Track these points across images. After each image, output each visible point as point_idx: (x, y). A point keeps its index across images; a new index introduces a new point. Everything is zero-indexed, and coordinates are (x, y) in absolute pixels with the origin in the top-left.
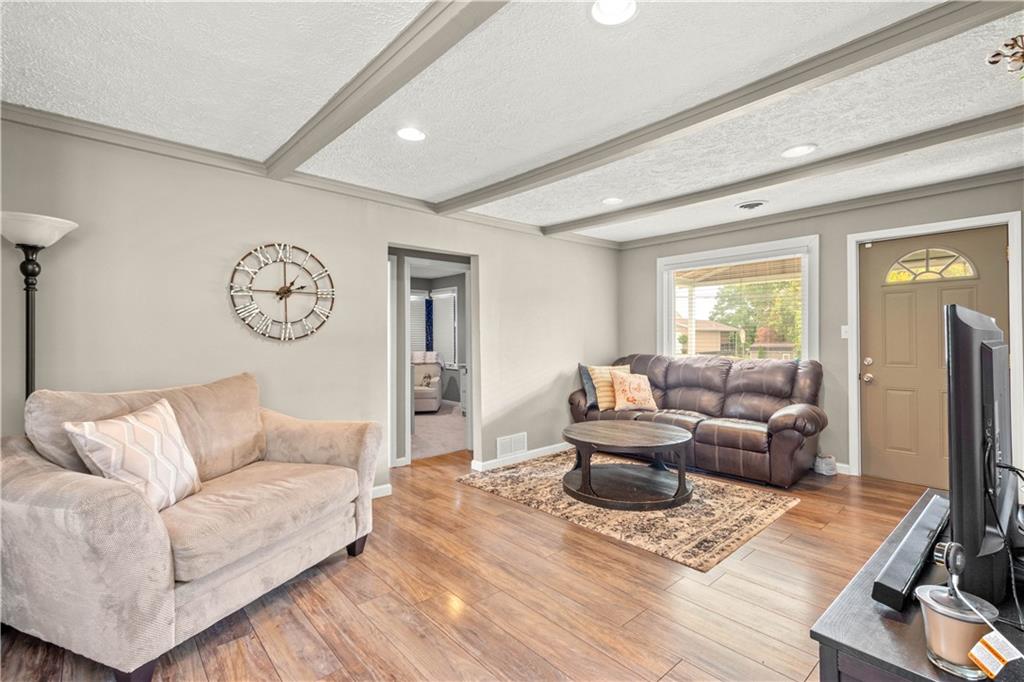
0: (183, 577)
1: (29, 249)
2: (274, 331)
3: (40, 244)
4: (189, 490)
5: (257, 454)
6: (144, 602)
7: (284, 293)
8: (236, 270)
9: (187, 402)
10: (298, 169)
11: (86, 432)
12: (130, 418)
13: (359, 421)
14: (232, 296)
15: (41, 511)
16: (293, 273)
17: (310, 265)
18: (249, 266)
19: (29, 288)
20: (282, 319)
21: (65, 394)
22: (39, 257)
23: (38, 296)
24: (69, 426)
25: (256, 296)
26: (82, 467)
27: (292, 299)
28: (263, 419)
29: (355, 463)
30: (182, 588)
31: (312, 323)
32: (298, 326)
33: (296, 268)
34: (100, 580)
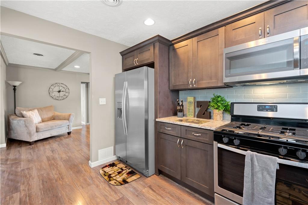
0: (38, 131)
1: (15, 86)
2: (58, 98)
3: (16, 85)
4: (40, 122)
5: (53, 119)
6: (32, 133)
7: (59, 92)
8: (50, 88)
9: (40, 110)
10: (62, 70)
11: (24, 113)
12: (31, 111)
13: (70, 114)
14: (49, 93)
15: (19, 121)
16: (61, 88)
17: (64, 86)
18: (52, 87)
19: (15, 92)
20: (59, 96)
21: (21, 108)
22: (16, 88)
23: (16, 93)
24: (22, 112)
25: (54, 92)
26: (23, 117)
27: (61, 93)
28: (54, 113)
29: (68, 120)
30: (38, 133)
31: (65, 97)
32: (62, 97)
33: (61, 87)
34: (27, 130)
